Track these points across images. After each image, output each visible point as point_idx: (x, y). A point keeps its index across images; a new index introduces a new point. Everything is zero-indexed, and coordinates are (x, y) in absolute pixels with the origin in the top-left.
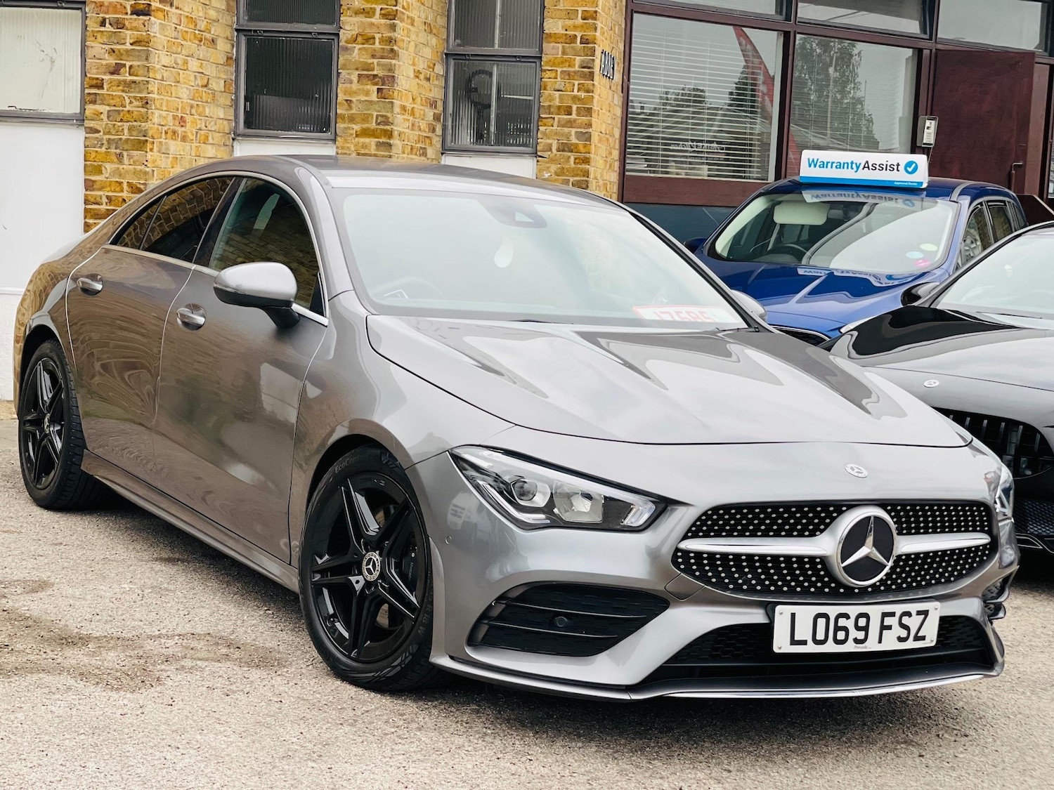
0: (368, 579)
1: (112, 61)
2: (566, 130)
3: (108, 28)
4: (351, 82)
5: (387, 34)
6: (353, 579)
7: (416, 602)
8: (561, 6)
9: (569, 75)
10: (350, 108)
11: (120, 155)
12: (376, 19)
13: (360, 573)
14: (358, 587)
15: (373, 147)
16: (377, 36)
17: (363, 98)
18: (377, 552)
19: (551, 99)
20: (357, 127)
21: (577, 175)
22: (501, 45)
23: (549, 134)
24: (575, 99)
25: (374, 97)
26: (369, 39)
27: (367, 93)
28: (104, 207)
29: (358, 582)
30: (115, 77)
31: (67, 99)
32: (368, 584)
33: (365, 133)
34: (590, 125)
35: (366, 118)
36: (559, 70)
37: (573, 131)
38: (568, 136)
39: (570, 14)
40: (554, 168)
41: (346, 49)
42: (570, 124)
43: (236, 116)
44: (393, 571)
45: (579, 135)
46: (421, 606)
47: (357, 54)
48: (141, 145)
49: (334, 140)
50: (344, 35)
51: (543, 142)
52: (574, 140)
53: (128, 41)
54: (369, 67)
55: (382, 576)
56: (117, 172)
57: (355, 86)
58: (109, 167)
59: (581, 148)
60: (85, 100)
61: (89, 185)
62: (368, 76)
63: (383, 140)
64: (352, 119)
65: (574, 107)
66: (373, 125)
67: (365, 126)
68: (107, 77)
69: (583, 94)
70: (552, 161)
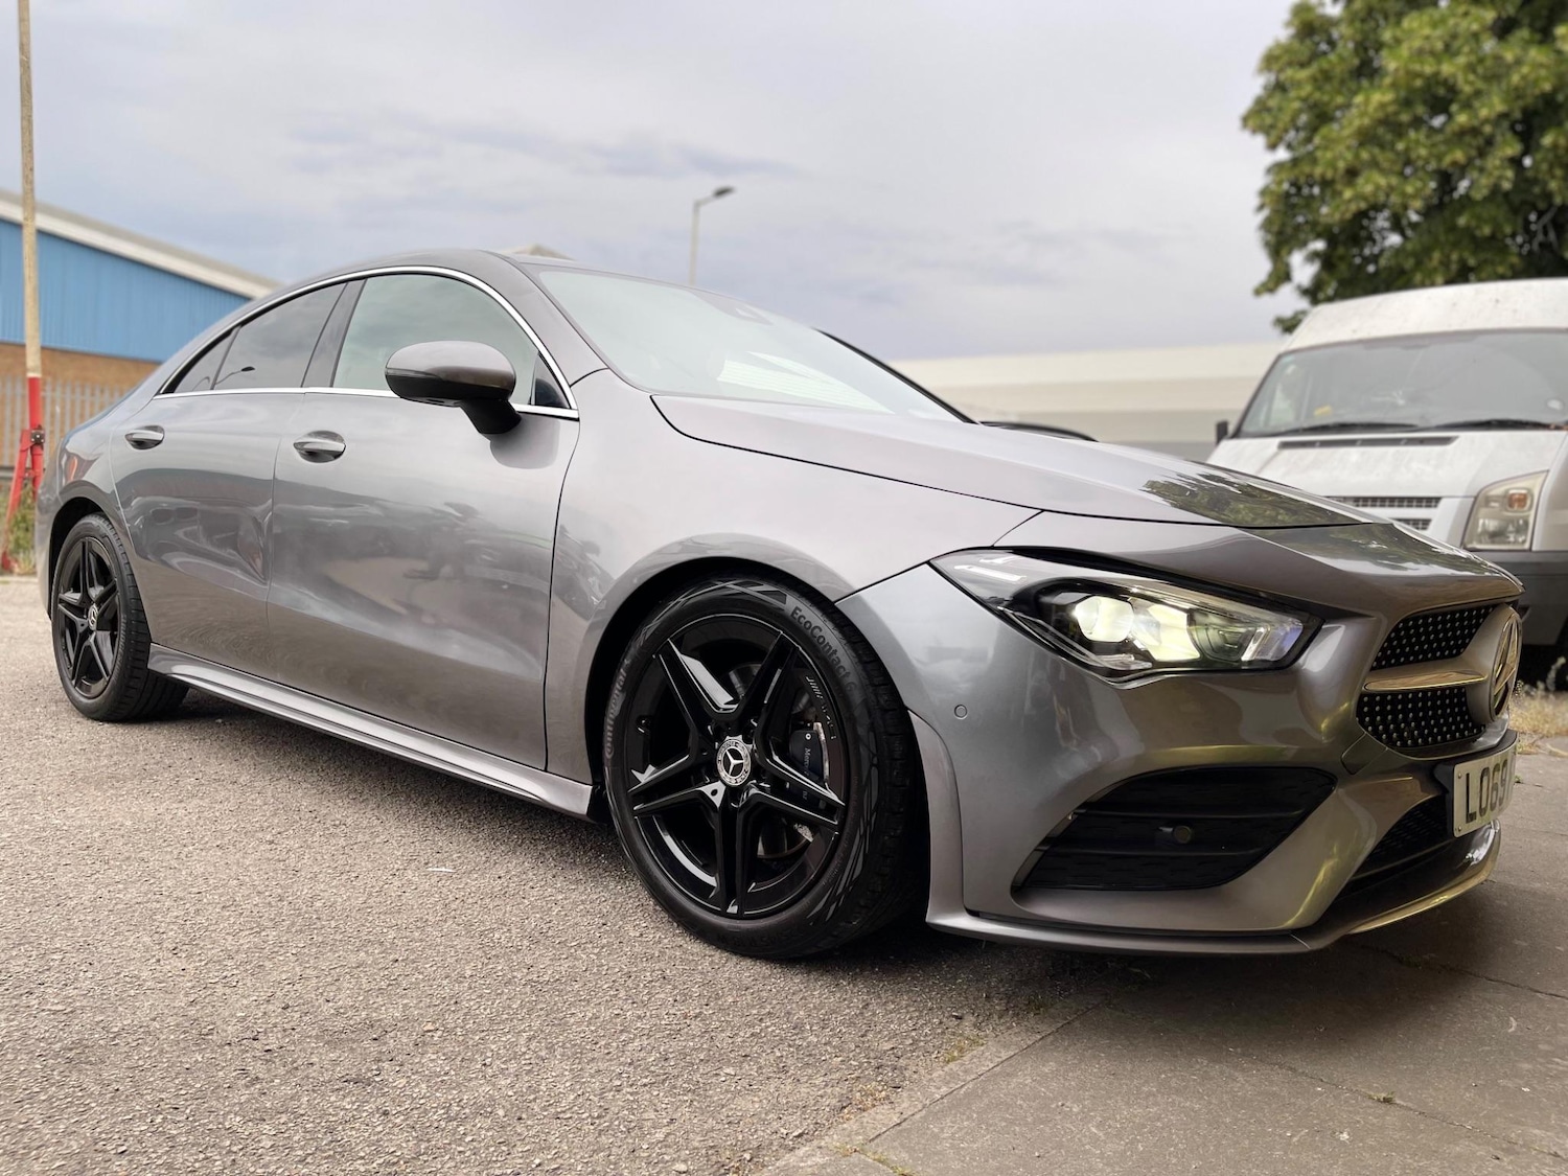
0: (733, 783)
6: (707, 789)
7: (835, 798)
13: (716, 777)
14: (717, 800)
18: (740, 737)
29: (714, 792)
32: (732, 793)
44: (776, 758)
46: (846, 799)
55: (758, 772)
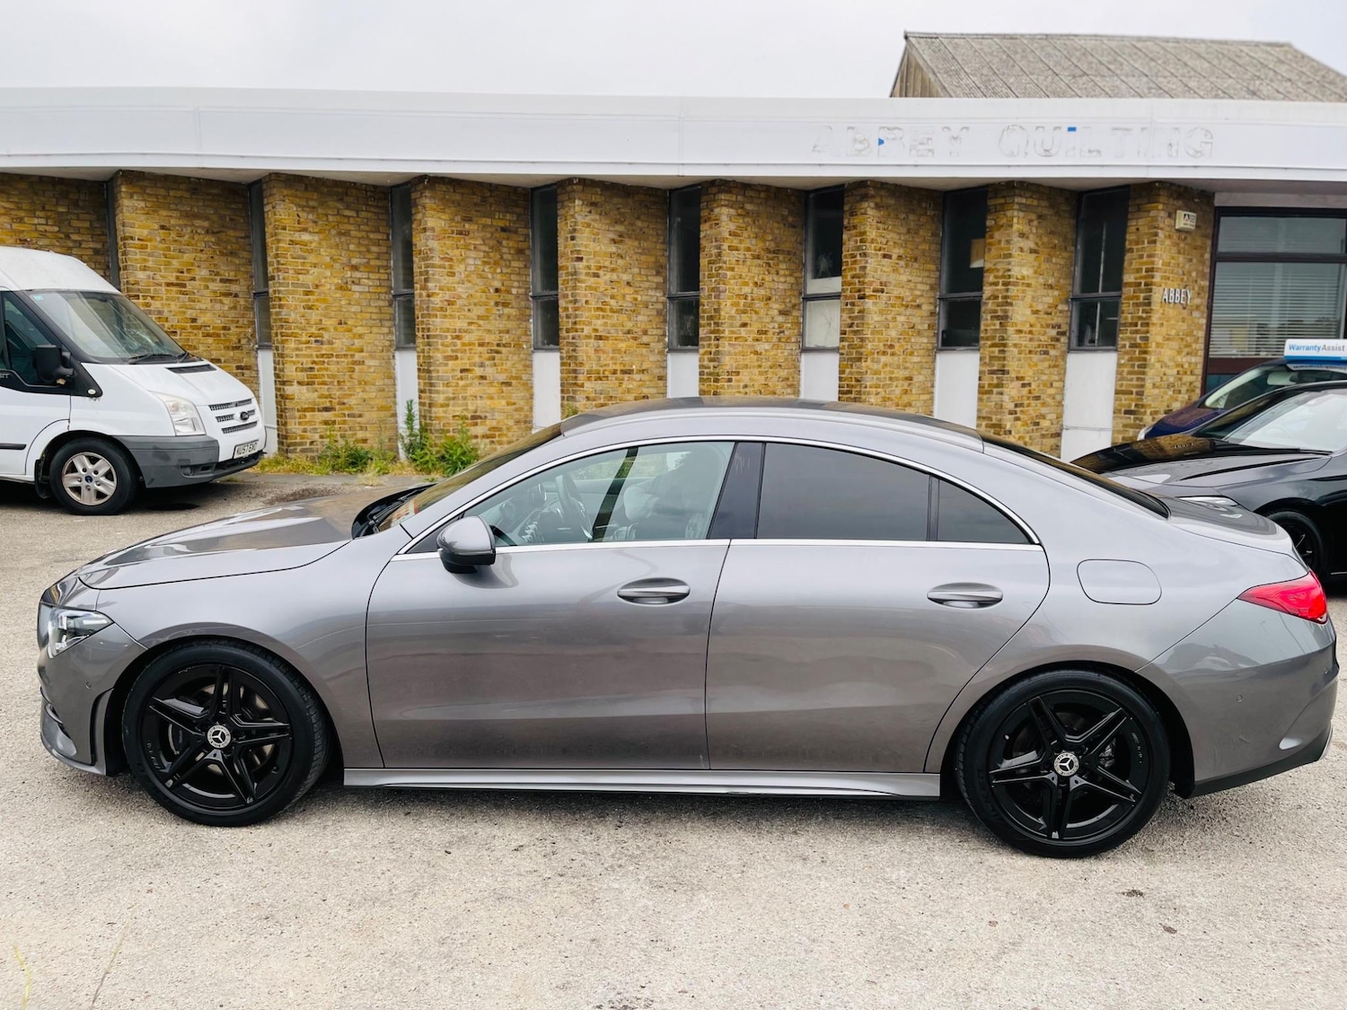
1: (849, 321)
2: (1134, 336)
3: (849, 306)
4: (987, 320)
5: (1005, 294)
8: (1133, 267)
9: (1137, 305)
10: (986, 333)
11: (852, 365)
12: (1000, 287)
15: (997, 352)
16: (1000, 295)
17: (993, 328)
19: (1126, 318)
20: (989, 343)
21: (1139, 361)
22: (1103, 291)
23: (1124, 338)
24: (1140, 318)
25: (998, 327)
26: (996, 297)
27: (995, 325)
28: (846, 389)
30: (851, 329)
31: (834, 341)
33: (993, 345)
34: (1147, 332)
35: (994, 338)
36: (1131, 302)
37: (1138, 336)
38: (1135, 339)
39: (1139, 270)
40: (1127, 357)
41: (985, 303)
42: (1137, 332)
43: (938, 341)
45: (1141, 338)
47: (991, 305)
48: (859, 360)
49: (979, 350)
50: (985, 296)
51: (1120, 343)
52: (1138, 341)
53: (856, 311)
54: (996, 311)
56: (851, 373)
57: (989, 322)
58: (847, 371)
59: (1143, 346)
60: (842, 340)
61: (840, 379)
62: (995, 316)
63: (1001, 348)
64: (987, 339)
65: (1139, 323)
66: (997, 341)
67: (994, 342)
68: (847, 329)
69: (1144, 315)
70: (1126, 353)
